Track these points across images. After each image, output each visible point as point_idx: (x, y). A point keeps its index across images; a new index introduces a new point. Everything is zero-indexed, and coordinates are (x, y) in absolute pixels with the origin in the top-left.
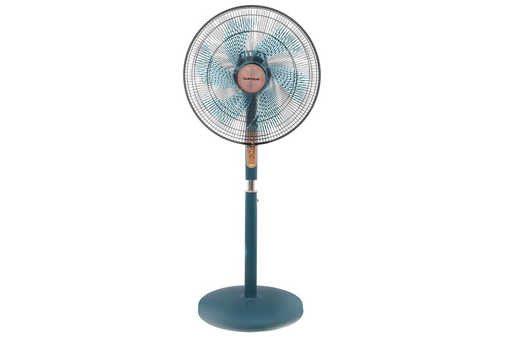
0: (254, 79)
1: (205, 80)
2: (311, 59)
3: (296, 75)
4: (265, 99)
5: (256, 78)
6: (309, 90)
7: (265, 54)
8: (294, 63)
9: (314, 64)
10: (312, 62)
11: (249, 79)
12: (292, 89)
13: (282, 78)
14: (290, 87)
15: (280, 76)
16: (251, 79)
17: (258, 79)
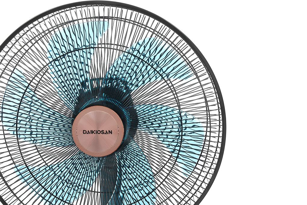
0: (102, 132)
7: (125, 83)
11: (92, 132)
12: (175, 144)
13: (158, 125)
14: (173, 142)
15: (154, 123)
16: (97, 132)
17: (109, 131)
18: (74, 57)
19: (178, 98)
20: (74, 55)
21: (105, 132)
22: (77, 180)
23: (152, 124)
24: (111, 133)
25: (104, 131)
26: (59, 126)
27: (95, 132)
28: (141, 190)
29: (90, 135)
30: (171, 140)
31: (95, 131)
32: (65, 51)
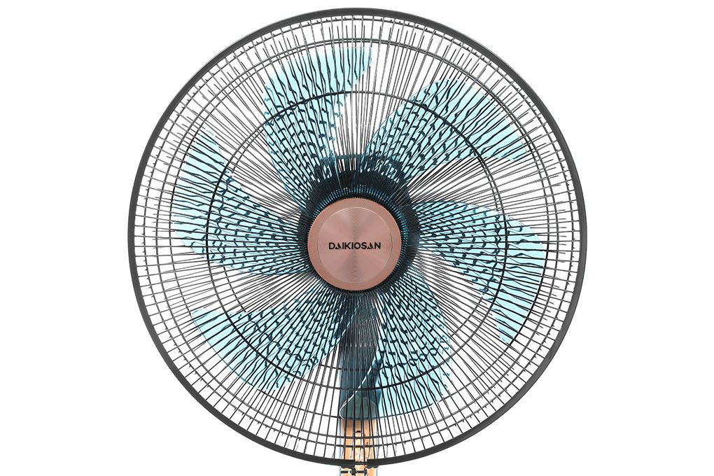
0: (364, 246)
1: (200, 251)
2: (553, 181)
3: (502, 232)
4: (399, 307)
5: (369, 239)
6: (549, 272)
7: (398, 165)
8: (496, 193)
9: (562, 194)
10: (556, 190)
11: (346, 246)
12: (489, 277)
13: (457, 241)
14: (483, 272)
15: (450, 236)
16: (354, 246)
17: (376, 244)
18: (311, 111)
19: (497, 190)
20: (311, 108)
21: (368, 245)
22: (311, 335)
23: (447, 238)
24: (379, 247)
25: (365, 243)
26: (276, 237)
27: (350, 246)
28: (424, 361)
29: (342, 251)
30: (481, 269)
31: (351, 244)
32: (294, 101)
